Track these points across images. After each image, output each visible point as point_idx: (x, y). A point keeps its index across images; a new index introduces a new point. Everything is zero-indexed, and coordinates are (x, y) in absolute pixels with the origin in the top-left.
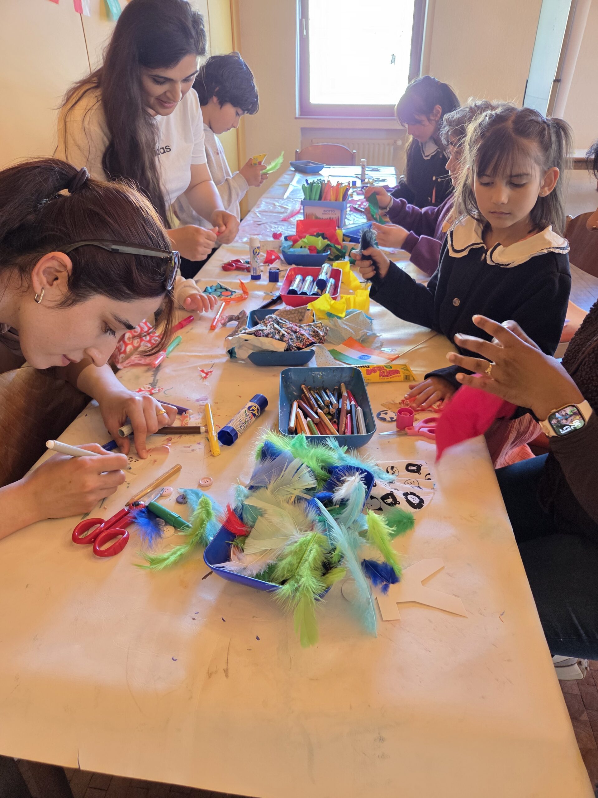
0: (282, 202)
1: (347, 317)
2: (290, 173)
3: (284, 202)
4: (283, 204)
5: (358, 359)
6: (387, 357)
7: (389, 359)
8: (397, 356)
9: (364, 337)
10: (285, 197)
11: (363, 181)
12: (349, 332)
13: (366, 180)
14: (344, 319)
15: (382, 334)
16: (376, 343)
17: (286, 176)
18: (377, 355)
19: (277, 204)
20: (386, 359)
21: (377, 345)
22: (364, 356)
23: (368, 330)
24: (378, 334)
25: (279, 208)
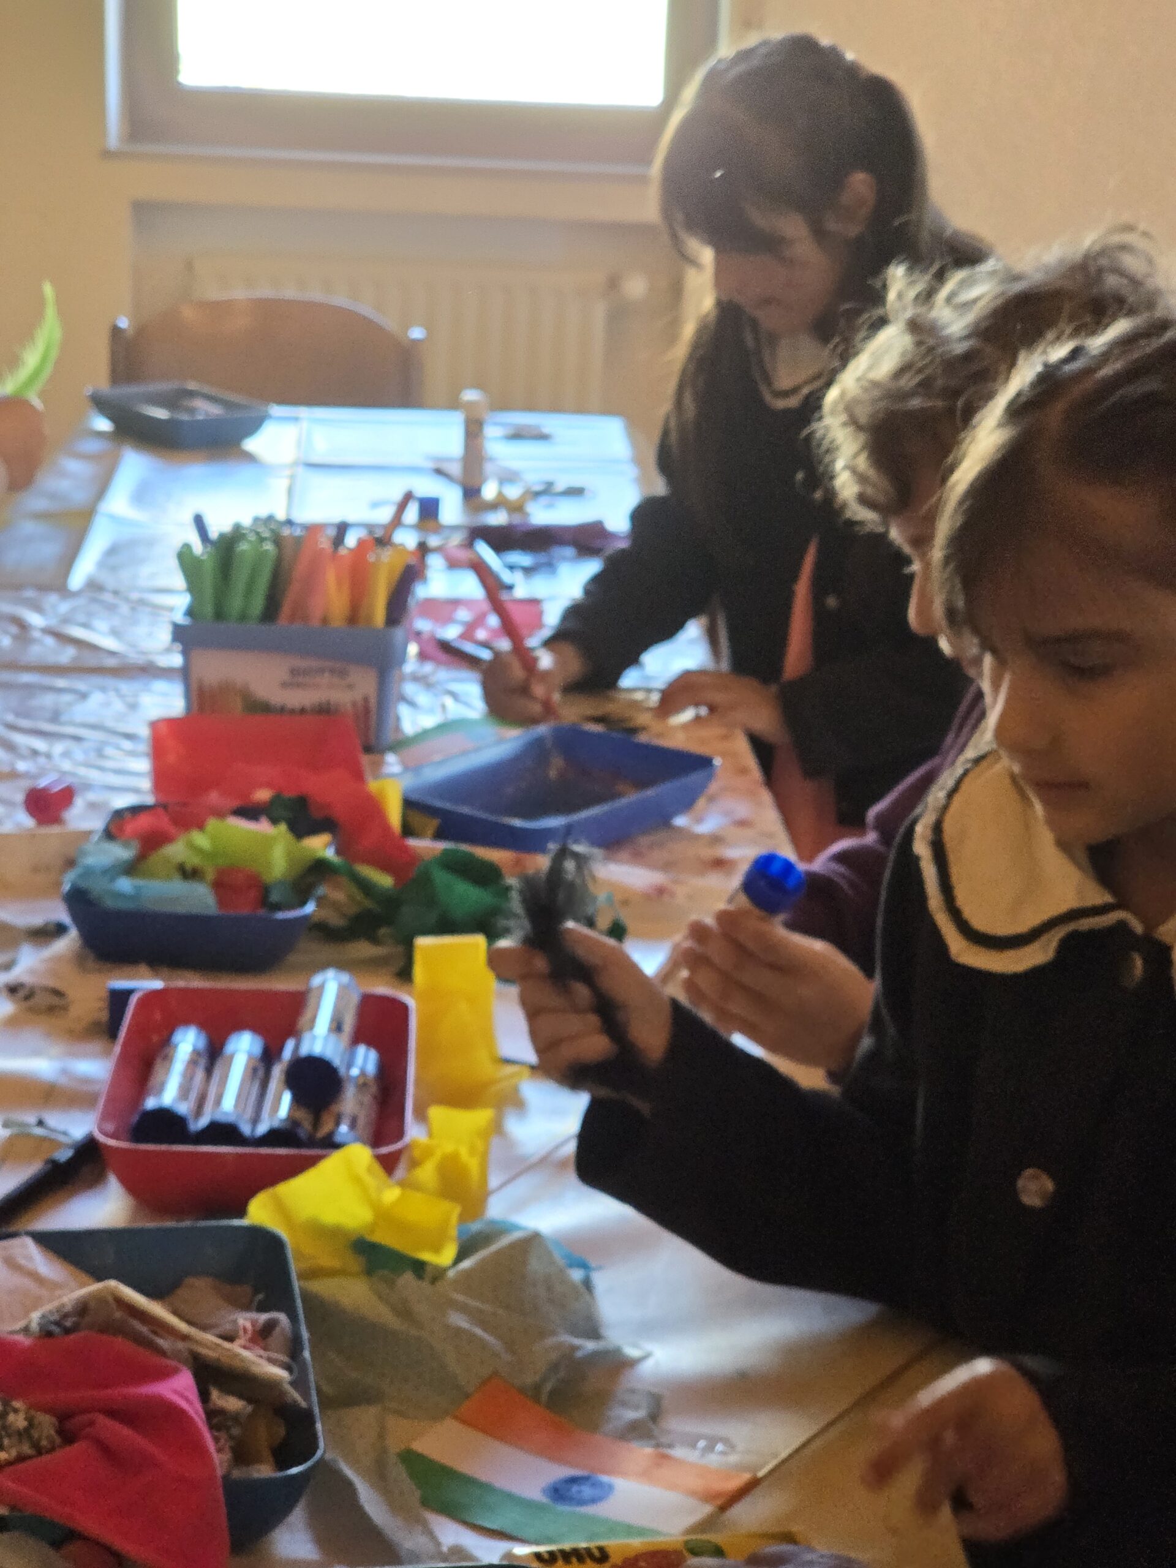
0: (64, 607)
1: (466, 1264)
2: (93, 446)
3: (74, 610)
4: (66, 620)
5: (544, 1500)
6: (696, 1483)
7: (707, 1497)
8: (746, 1477)
9: (562, 1374)
10: (77, 579)
11: (471, 493)
12: (484, 1345)
13: (489, 492)
14: (451, 1274)
15: (649, 1346)
16: (624, 1404)
17: (74, 466)
18: (645, 1475)
19: (35, 620)
20: (691, 1502)
21: (631, 1415)
22: (573, 1480)
23: (575, 1332)
24: (632, 1352)
25: (50, 641)
